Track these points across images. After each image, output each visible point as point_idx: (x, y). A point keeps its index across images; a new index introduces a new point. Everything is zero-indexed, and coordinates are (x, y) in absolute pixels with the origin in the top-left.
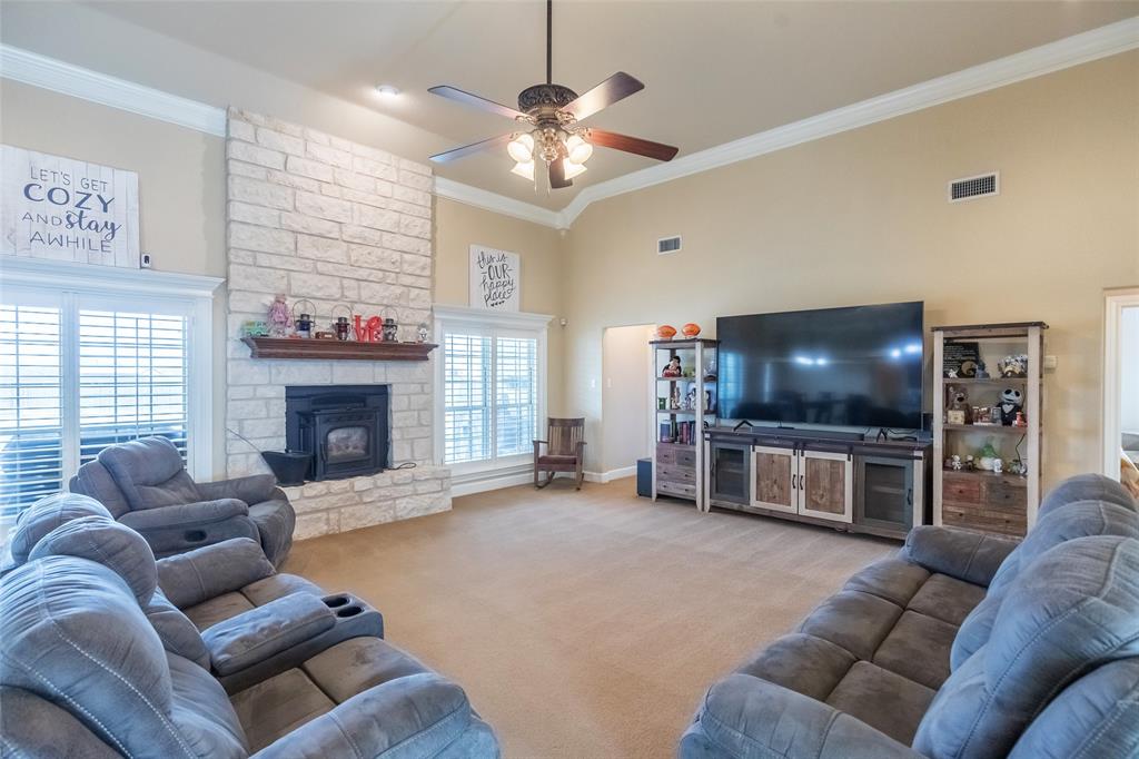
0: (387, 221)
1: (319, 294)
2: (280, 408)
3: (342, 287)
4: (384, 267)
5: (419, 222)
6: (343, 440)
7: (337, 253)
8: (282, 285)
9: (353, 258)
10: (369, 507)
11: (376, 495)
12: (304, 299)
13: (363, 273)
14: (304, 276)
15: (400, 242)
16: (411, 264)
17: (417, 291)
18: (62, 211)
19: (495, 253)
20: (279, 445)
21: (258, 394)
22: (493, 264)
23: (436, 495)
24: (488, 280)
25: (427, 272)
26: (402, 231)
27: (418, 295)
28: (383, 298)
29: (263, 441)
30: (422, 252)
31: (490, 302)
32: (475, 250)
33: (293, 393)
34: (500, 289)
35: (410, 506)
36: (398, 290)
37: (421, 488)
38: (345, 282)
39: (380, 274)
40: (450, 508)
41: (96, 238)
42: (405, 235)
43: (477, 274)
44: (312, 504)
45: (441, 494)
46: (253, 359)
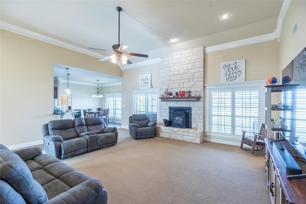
0: (190, 66)
1: (174, 87)
2: (168, 111)
3: (179, 85)
4: (189, 78)
5: (199, 63)
6: (179, 119)
7: (178, 78)
8: (167, 87)
9: (182, 78)
11: (179, 133)
12: (172, 89)
13: (184, 81)
14: (172, 84)
15: (193, 71)
16: (197, 75)
17: (199, 82)
18: (143, 82)
19: (231, 63)
20: (167, 118)
21: (165, 108)
22: (230, 67)
23: (195, 138)
24: (228, 73)
25: (202, 76)
26: (194, 67)
27: (199, 83)
28: (189, 86)
29: (165, 117)
30: (200, 71)
31: (229, 80)
32: (222, 65)
33: (170, 108)
34: (234, 75)
35: (187, 138)
36: (193, 83)
37: (190, 135)
38: (180, 84)
39: (188, 80)
40: (199, 143)
41: (146, 84)
42: (195, 68)
43: (223, 72)
46: (162, 102)
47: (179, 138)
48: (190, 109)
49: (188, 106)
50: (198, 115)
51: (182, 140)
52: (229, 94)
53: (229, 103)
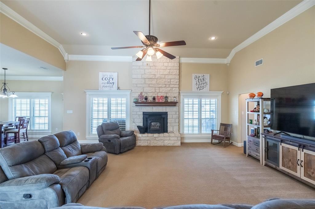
0: (166, 72)
1: (150, 92)
2: (142, 116)
3: (155, 90)
4: (166, 83)
5: (175, 71)
6: (155, 125)
7: (154, 82)
8: (142, 91)
9: (158, 82)
10: (157, 141)
11: (159, 138)
12: (147, 93)
13: (160, 86)
14: (147, 88)
15: (170, 77)
16: (173, 82)
17: (175, 88)
18: (106, 81)
19: (200, 75)
20: (141, 124)
21: (137, 113)
22: (200, 78)
23: (176, 141)
24: (198, 83)
25: (178, 83)
26: (171, 74)
27: (175, 90)
28: (166, 91)
29: (138, 123)
30: (176, 78)
31: (199, 89)
32: (194, 76)
33: (144, 114)
34: (202, 85)
35: (168, 143)
36: (169, 89)
37: (171, 139)
38: (156, 88)
39: (165, 85)
40: (180, 145)
42: (171, 75)
43: (194, 82)
44: (144, 138)
45: (177, 141)
46: (136, 106)
47: (160, 143)
48: (166, 114)
49: (164, 111)
50: (174, 120)
51: (163, 145)
52: (196, 101)
53: (196, 107)
